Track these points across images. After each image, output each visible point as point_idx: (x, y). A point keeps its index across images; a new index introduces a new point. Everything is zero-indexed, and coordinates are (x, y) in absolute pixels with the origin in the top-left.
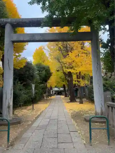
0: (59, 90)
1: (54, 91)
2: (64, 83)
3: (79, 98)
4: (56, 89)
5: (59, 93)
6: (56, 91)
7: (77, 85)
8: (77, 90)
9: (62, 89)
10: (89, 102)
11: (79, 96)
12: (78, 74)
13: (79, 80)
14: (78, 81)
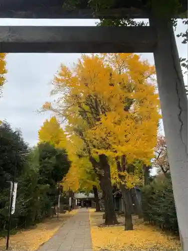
0: (86, 197)
1: (78, 199)
2: (94, 183)
3: (123, 213)
4: (81, 196)
5: (86, 203)
6: (81, 200)
7: (118, 186)
8: (119, 197)
9: (92, 195)
10: (146, 225)
11: (123, 209)
12: (120, 160)
13: (122, 173)
14: (120, 176)
